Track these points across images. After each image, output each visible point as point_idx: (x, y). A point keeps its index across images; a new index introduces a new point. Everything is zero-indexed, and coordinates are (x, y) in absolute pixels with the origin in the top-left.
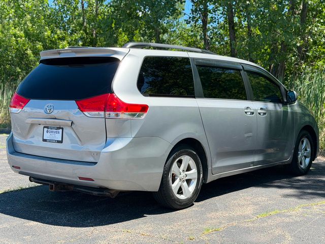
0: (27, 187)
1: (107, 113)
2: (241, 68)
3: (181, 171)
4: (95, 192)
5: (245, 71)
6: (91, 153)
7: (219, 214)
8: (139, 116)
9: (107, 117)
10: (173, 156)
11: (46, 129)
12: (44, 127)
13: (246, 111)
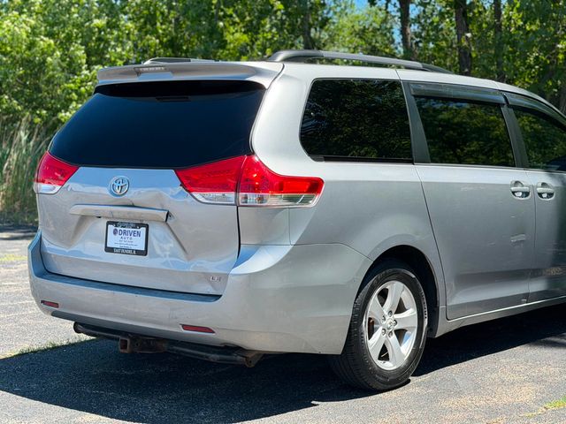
0: (65, 343)
1: (242, 195)
2: (503, 100)
3: (386, 313)
4: (213, 356)
5: (509, 106)
6: (207, 277)
7: (465, 400)
8: (306, 201)
9: (241, 204)
10: (371, 282)
11: (111, 228)
12: (109, 223)
13: (513, 189)
